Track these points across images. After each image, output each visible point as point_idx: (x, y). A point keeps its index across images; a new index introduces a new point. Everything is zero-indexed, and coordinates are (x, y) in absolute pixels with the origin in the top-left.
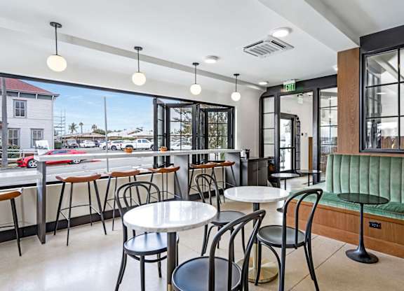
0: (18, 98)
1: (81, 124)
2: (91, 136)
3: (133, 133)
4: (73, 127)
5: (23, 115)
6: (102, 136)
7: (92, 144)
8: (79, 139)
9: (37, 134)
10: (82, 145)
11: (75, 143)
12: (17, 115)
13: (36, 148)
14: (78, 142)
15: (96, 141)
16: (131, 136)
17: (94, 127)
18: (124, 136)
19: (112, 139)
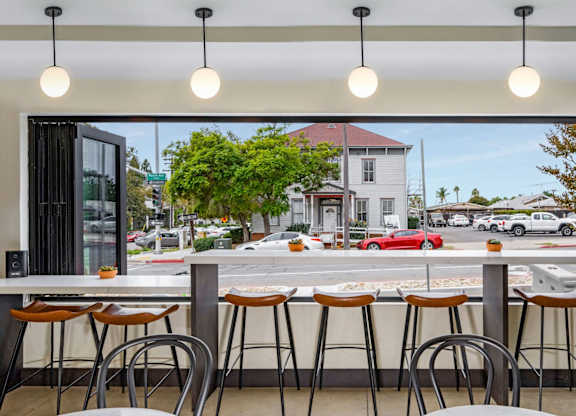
0: (367, 156)
1: (457, 189)
2: (464, 207)
3: (534, 201)
4: (442, 194)
5: (371, 180)
6: (480, 207)
7: (464, 220)
8: (447, 213)
9: (388, 206)
10: (450, 221)
11: (441, 218)
12: (366, 180)
13: (385, 226)
14: (446, 217)
15: (472, 217)
16: (529, 207)
17: (475, 192)
18: (516, 208)
19: (497, 211)
